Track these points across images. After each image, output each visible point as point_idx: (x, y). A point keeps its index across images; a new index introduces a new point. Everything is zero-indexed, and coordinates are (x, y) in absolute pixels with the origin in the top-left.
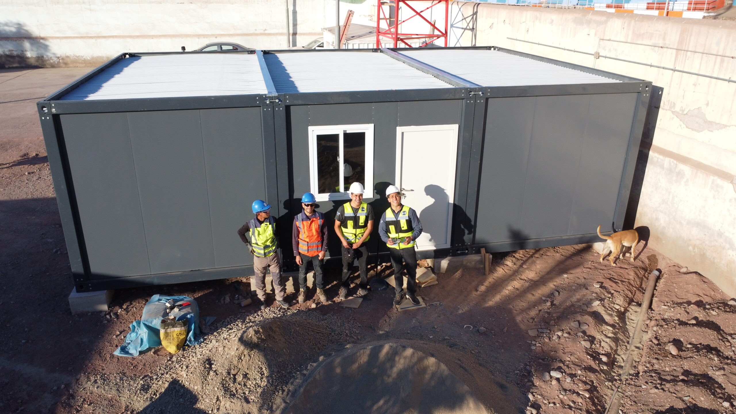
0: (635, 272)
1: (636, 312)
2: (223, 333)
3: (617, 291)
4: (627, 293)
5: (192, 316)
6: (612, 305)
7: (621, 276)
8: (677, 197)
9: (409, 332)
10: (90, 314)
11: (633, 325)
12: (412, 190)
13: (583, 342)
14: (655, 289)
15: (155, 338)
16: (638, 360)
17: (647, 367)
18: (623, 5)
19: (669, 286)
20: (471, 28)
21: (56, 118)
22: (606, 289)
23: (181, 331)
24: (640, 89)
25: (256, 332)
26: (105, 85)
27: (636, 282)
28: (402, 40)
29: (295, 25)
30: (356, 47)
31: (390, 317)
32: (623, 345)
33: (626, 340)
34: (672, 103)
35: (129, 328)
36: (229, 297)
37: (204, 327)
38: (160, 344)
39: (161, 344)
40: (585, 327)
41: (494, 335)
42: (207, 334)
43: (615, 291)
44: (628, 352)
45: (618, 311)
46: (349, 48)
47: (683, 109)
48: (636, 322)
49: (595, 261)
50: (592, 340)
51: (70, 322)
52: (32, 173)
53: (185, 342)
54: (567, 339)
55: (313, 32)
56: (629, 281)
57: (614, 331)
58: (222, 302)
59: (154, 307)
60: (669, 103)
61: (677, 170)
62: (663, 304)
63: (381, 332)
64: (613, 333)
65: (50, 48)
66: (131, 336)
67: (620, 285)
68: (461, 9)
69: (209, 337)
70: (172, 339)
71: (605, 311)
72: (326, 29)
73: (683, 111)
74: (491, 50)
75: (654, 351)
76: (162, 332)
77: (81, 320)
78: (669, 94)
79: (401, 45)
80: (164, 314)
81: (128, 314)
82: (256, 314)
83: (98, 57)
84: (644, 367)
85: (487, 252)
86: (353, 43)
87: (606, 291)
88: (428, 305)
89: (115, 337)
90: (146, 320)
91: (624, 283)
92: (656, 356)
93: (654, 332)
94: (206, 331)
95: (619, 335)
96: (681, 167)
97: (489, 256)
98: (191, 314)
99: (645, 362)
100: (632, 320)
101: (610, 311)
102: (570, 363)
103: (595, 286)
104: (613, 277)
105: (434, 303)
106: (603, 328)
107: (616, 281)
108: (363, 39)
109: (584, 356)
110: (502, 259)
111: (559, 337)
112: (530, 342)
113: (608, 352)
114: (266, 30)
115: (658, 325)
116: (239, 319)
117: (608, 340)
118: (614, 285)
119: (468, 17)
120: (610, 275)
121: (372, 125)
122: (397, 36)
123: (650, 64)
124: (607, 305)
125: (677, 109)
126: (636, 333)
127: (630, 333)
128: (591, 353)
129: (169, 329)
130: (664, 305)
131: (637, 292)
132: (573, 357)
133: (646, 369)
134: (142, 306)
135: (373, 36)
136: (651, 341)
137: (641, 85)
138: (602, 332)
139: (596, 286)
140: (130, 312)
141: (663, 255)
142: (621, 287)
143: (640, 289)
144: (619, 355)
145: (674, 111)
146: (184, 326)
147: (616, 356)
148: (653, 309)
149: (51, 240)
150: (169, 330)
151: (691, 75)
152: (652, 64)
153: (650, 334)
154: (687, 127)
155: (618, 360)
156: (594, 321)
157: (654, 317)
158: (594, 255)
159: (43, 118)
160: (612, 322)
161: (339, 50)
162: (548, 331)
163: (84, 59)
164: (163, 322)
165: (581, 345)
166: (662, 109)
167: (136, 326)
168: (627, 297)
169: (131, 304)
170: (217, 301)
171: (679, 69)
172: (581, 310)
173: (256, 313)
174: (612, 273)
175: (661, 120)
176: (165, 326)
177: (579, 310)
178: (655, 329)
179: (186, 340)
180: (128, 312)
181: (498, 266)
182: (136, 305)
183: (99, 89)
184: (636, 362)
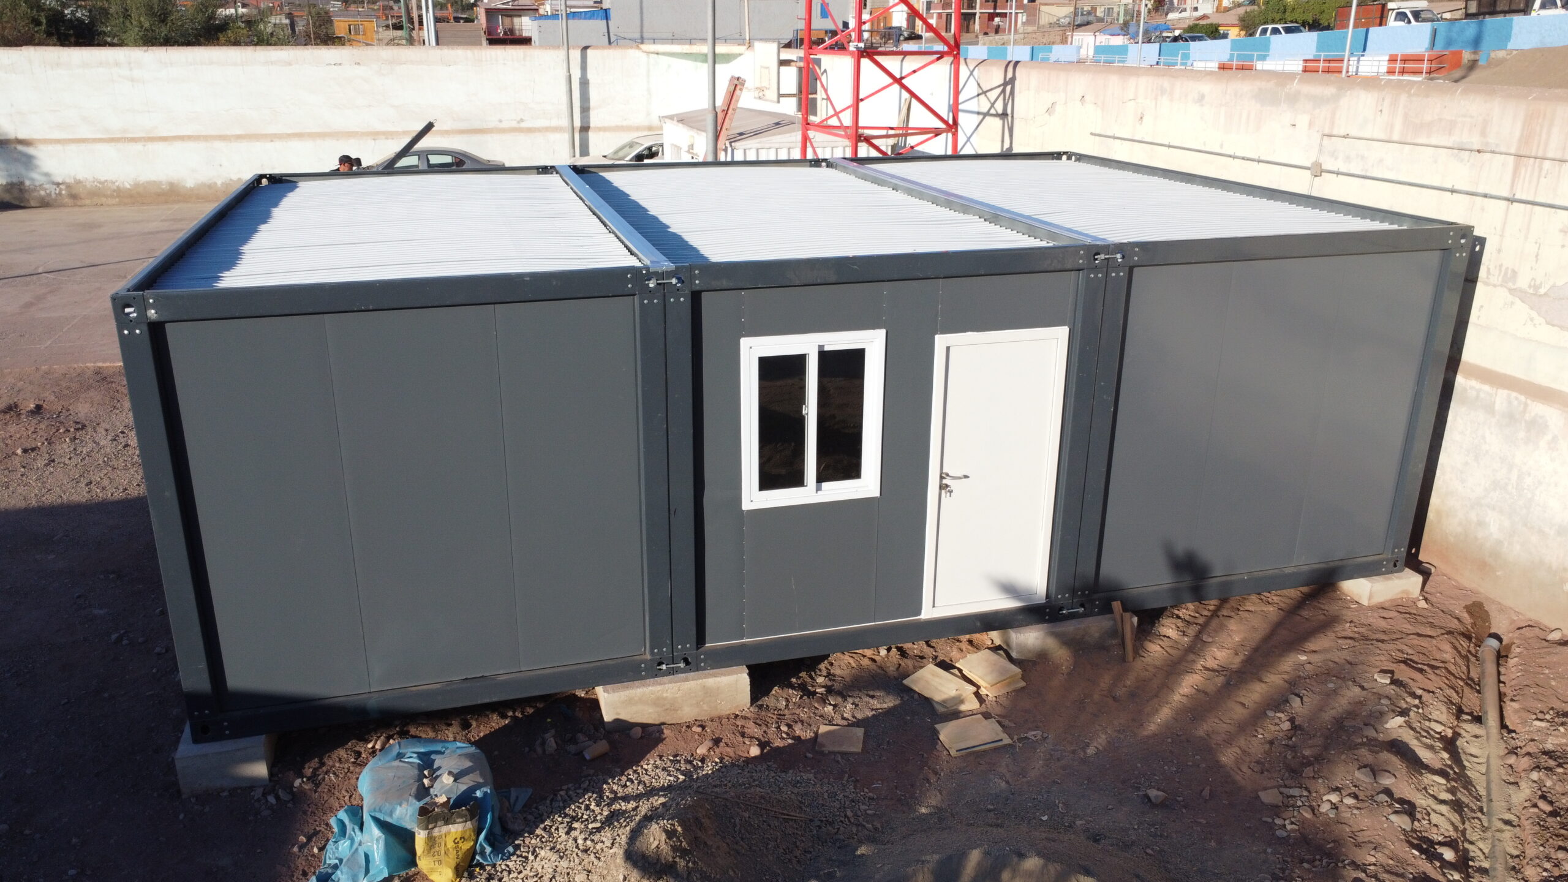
0: (1452, 643)
1: (1476, 737)
2: (557, 829)
3: (1429, 692)
4: (1449, 694)
5: (485, 793)
6: (1427, 723)
7: (1424, 654)
8: (1529, 474)
9: (990, 807)
10: (225, 794)
11: (1479, 767)
12: (966, 477)
13: (1393, 818)
14: (1500, 682)
15: (402, 853)
16: (1515, 853)
17: (1545, 870)
18: (1254, 64)
19: (1534, 673)
20: (1000, 111)
21: (156, 330)
22: (1404, 687)
23: (464, 832)
24: (1450, 242)
25: (670, 834)
26: (246, 248)
27: (1460, 667)
28: (868, 140)
29: (585, 110)
30: (752, 157)
31: (936, 773)
32: (1474, 818)
33: (1476, 805)
34: (1510, 272)
35: (327, 825)
36: (554, 736)
37: (509, 815)
38: (414, 864)
39: (416, 865)
40: (1387, 781)
41: (1186, 808)
42: (519, 834)
43: (1424, 689)
44: (1489, 834)
45: (1442, 738)
46: (735, 159)
47: (1538, 283)
48: (1484, 760)
49: (1355, 620)
50: (1409, 809)
51: (181, 816)
52: (33, 450)
53: (473, 858)
54: (1355, 811)
55: (625, 123)
56: (1446, 665)
57: (1449, 786)
58: (539, 750)
59: (391, 775)
60: (1500, 270)
61: (1527, 417)
62: (1534, 717)
63: (923, 810)
64: (1449, 791)
65: (37, 162)
66: (337, 849)
67: (1432, 677)
68: (975, 73)
69: (527, 842)
70: (443, 852)
71: (1417, 738)
72: (671, 118)
73: (1537, 288)
74: (1061, 159)
75: (1551, 829)
76: (421, 837)
77: (207, 809)
78: (1499, 251)
79: (864, 151)
80: (418, 790)
81: (319, 790)
82: (624, 778)
83: (148, 183)
84: (1539, 870)
85: (1125, 610)
86: (745, 147)
87: (1407, 692)
88: (1016, 737)
89: (296, 849)
90: (377, 809)
91: (1437, 672)
92: (1561, 843)
93: (1535, 785)
94: (516, 827)
95: (1459, 795)
96: (1538, 408)
97: (1131, 617)
98: (485, 789)
99: (1537, 858)
100: (1471, 755)
101: (1426, 737)
102: (1381, 870)
103: (1379, 680)
104: (1409, 657)
105: (1030, 734)
106: (1425, 780)
107: (1420, 666)
108: (764, 139)
109: (1406, 852)
110: (1153, 624)
111: (1335, 807)
112: (1270, 820)
113: (1450, 837)
114: (522, 120)
115: (1538, 767)
116: (586, 791)
117: (1444, 809)
118: (1417, 676)
119: (991, 90)
120: (1403, 653)
121: (882, 333)
122: (857, 131)
123: (1449, 186)
124: (1417, 725)
125: (1523, 282)
126: (1494, 787)
127: (1478, 787)
128: (1416, 842)
129: (436, 830)
130: (1537, 719)
131: (1467, 690)
132: (1380, 854)
133: (1545, 874)
134: (349, 769)
135: (793, 131)
136: (1535, 806)
137: (1451, 233)
138: (1425, 788)
139: (1383, 681)
140: (323, 785)
141: (1500, 603)
142: (1435, 681)
143: (1469, 682)
144: (1472, 843)
145: (1513, 287)
146: (471, 820)
147: (1467, 845)
148: (1511, 727)
149: (101, 612)
150: (436, 832)
151: (1554, 210)
152: (1455, 188)
153: (1525, 791)
154: (1548, 323)
155: (1472, 854)
156: (1404, 765)
157: (1521, 747)
158: (1349, 608)
159: (126, 332)
160: (1438, 765)
161: (716, 163)
162: (1305, 793)
163: (118, 187)
164: (423, 812)
165: (1391, 824)
166: (1486, 284)
167: (347, 821)
168: (1451, 702)
169: (322, 764)
170: (527, 749)
171: (1524, 197)
172: (1365, 740)
173: (622, 774)
174: (1404, 648)
175: (1482, 307)
176: (429, 823)
177: (1360, 740)
178: (1535, 775)
179: (474, 854)
180: (317, 785)
181: (1150, 641)
182: (334, 766)
183: (238, 259)
184: (1512, 856)
